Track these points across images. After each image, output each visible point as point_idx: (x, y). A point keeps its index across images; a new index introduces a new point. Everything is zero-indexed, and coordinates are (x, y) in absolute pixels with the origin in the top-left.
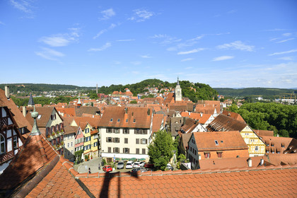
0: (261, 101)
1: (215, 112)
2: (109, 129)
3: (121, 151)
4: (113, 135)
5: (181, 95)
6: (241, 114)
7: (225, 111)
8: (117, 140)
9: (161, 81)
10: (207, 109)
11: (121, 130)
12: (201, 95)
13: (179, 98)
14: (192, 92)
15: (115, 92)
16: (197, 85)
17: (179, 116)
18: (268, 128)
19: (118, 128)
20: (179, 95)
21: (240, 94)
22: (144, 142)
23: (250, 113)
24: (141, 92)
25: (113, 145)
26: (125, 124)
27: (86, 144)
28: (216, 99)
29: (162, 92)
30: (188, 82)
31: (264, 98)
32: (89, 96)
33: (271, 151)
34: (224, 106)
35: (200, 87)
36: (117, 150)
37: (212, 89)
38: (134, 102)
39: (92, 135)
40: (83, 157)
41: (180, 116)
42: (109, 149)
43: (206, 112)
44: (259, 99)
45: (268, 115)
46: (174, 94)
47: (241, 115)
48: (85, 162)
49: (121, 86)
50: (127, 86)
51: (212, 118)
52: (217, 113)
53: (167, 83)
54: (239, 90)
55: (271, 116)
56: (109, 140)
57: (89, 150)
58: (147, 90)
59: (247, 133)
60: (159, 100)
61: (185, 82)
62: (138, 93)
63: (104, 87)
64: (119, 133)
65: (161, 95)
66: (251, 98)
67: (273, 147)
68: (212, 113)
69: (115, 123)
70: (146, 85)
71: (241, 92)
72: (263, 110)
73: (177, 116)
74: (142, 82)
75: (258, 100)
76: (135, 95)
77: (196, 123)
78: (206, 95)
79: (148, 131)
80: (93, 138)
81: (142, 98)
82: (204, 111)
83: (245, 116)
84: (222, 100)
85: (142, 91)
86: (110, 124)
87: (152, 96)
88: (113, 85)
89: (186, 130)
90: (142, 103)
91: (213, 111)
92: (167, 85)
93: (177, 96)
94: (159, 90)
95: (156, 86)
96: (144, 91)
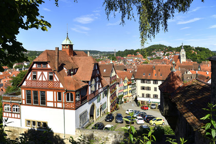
2: (143, 81)
3: (152, 96)
4: (146, 85)
5: (185, 57)
8: (149, 89)
9: (166, 46)
11: (152, 82)
12: (202, 56)
13: (183, 60)
14: (194, 54)
15: (129, 55)
16: (197, 49)
19: (149, 80)
20: (183, 57)
25: (146, 92)
26: (155, 77)
27: (125, 91)
29: (167, 55)
30: (189, 46)
32: (108, 58)
35: (200, 51)
36: (148, 96)
37: (211, 52)
38: (146, 63)
39: (128, 85)
40: (123, 100)
41: (191, 73)
42: (143, 95)
46: (179, 56)
48: (124, 103)
49: (133, 50)
50: (138, 51)
53: (170, 47)
56: (143, 88)
57: (126, 95)
58: (155, 54)
60: (165, 61)
63: (119, 52)
64: (150, 83)
65: (166, 57)
69: (147, 76)
70: (153, 50)
73: (188, 73)
74: (150, 47)
76: (145, 57)
80: (129, 87)
81: (151, 59)
85: (150, 54)
86: (144, 77)
87: (159, 58)
88: (126, 50)
90: (152, 63)
92: (170, 49)
93: (181, 58)
94: (165, 53)
95: (162, 50)
96: (152, 54)
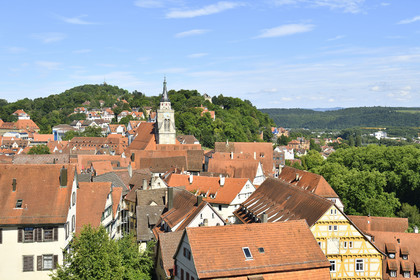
0: (382, 142)
1: (260, 172)
5: (173, 130)
6: (328, 175)
7: (290, 169)
9: (124, 92)
10: (238, 165)
13: (168, 137)
14: (205, 120)
16: (219, 101)
17: (159, 184)
18: (397, 212)
20: (167, 126)
21: (331, 125)
22: (48, 264)
23: (350, 174)
24: (64, 122)
28: (268, 138)
29: (125, 122)
30: (195, 93)
31: (391, 134)
33: (402, 272)
34: (289, 156)
35: (227, 107)
37: (259, 113)
38: (42, 150)
41: (163, 186)
43: (237, 173)
44: (379, 135)
45: (398, 178)
46: (156, 125)
47: (328, 179)
51: (249, 188)
52: (265, 174)
53: (138, 95)
54: (329, 112)
55: (405, 180)
58: (83, 116)
59: (334, 225)
60: (113, 142)
61: (186, 94)
62: (54, 124)
65: (120, 129)
66: (357, 133)
67: (404, 262)
68: (251, 174)
70: (79, 102)
71: (332, 118)
72: (386, 164)
73: (155, 186)
74: (68, 93)
75: (374, 140)
76: (45, 130)
77: (198, 204)
78: (241, 128)
79: (61, 231)
81: (65, 137)
82: (230, 172)
83: (338, 180)
84: (283, 142)
85: (67, 120)
87: (95, 132)
89: (173, 223)
90: (66, 150)
91: (255, 169)
92: (138, 100)
93: (162, 130)
94: (116, 115)
95: (108, 105)
96: (72, 119)
